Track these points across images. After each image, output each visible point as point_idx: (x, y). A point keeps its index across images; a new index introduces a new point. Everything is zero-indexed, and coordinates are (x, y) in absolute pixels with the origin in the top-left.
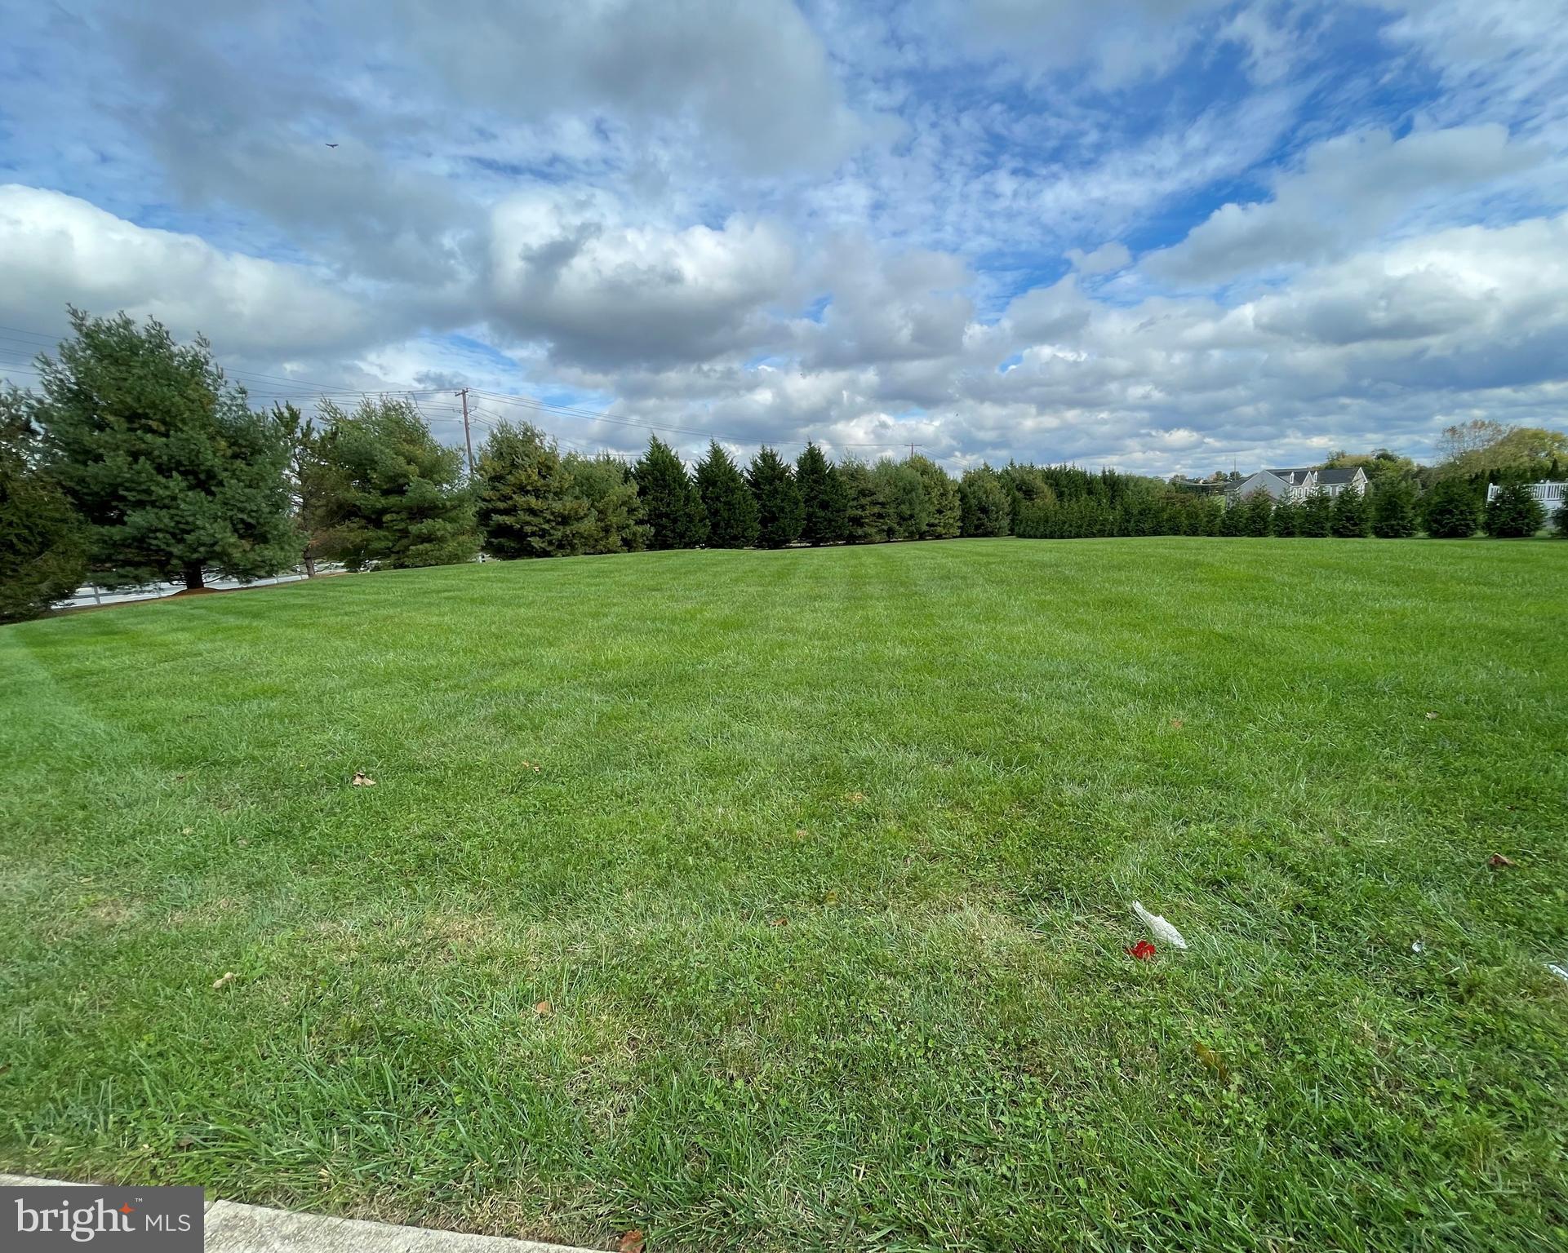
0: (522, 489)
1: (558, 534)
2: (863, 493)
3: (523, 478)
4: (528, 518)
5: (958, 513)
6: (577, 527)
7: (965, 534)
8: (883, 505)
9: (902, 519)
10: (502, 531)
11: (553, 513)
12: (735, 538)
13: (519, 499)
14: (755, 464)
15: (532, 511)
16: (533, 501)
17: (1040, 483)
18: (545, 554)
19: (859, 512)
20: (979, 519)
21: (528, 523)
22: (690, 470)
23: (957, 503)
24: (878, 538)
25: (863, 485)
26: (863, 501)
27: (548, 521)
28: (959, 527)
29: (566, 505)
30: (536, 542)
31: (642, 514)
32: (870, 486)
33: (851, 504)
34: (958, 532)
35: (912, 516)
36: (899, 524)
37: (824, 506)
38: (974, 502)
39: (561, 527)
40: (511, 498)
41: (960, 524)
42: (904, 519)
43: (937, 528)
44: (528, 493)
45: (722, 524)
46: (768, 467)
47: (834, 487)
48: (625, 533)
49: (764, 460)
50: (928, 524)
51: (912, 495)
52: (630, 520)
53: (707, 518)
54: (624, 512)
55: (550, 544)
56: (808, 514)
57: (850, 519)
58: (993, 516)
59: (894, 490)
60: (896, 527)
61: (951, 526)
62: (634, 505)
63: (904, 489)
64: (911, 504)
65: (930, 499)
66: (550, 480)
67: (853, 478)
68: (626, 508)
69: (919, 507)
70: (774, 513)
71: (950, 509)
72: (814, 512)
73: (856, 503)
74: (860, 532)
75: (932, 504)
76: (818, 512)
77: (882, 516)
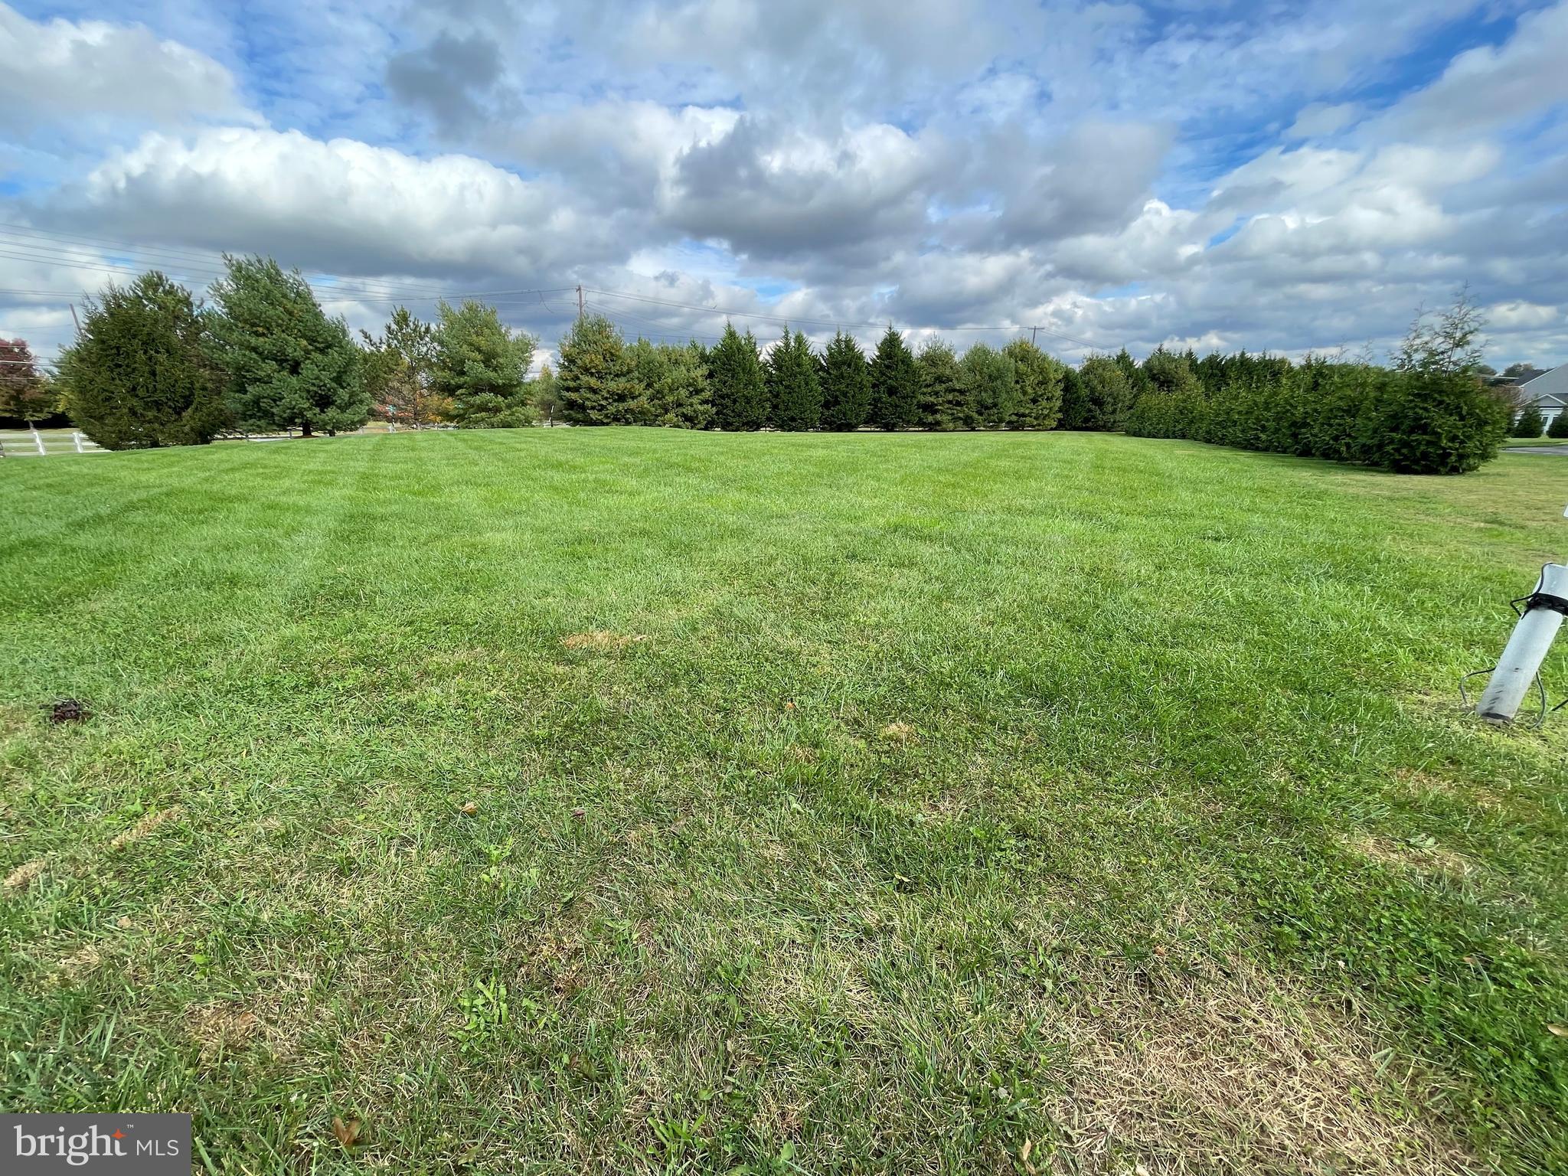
0: (586, 370)
1: (612, 409)
2: (939, 379)
3: (587, 361)
4: (588, 396)
5: (1059, 403)
6: (632, 404)
7: (1062, 426)
8: (961, 392)
9: (983, 408)
10: (571, 405)
11: (608, 392)
12: (793, 419)
13: (585, 379)
14: (829, 348)
15: (594, 391)
16: (593, 382)
17: (1184, 371)
18: (602, 424)
19: (932, 399)
20: (1090, 410)
21: (588, 399)
22: (764, 357)
23: (1058, 393)
24: (951, 425)
25: (940, 370)
26: (938, 387)
27: (606, 399)
28: (1059, 420)
29: (621, 385)
30: (594, 415)
31: (707, 395)
32: (948, 372)
33: (925, 390)
34: (1054, 424)
35: (995, 405)
36: (980, 413)
37: (892, 391)
38: (1084, 392)
39: (616, 404)
40: (578, 378)
41: (1060, 415)
42: (987, 408)
43: (1028, 419)
44: (592, 374)
45: (781, 406)
46: (840, 352)
47: (907, 372)
48: (688, 410)
49: (839, 346)
50: (1016, 415)
51: (999, 382)
52: (695, 400)
53: (768, 400)
54: (683, 393)
55: (607, 416)
56: (874, 399)
57: (919, 405)
58: (1110, 408)
59: (978, 377)
60: (975, 416)
61: (1046, 417)
62: (700, 387)
63: (990, 376)
64: (994, 393)
65: (1022, 388)
66: (611, 364)
67: (934, 364)
68: (691, 389)
69: (1004, 396)
70: (837, 397)
71: (1047, 399)
72: (881, 398)
73: (929, 390)
74: (930, 419)
75: (1025, 393)
76: (885, 397)
77: (959, 404)
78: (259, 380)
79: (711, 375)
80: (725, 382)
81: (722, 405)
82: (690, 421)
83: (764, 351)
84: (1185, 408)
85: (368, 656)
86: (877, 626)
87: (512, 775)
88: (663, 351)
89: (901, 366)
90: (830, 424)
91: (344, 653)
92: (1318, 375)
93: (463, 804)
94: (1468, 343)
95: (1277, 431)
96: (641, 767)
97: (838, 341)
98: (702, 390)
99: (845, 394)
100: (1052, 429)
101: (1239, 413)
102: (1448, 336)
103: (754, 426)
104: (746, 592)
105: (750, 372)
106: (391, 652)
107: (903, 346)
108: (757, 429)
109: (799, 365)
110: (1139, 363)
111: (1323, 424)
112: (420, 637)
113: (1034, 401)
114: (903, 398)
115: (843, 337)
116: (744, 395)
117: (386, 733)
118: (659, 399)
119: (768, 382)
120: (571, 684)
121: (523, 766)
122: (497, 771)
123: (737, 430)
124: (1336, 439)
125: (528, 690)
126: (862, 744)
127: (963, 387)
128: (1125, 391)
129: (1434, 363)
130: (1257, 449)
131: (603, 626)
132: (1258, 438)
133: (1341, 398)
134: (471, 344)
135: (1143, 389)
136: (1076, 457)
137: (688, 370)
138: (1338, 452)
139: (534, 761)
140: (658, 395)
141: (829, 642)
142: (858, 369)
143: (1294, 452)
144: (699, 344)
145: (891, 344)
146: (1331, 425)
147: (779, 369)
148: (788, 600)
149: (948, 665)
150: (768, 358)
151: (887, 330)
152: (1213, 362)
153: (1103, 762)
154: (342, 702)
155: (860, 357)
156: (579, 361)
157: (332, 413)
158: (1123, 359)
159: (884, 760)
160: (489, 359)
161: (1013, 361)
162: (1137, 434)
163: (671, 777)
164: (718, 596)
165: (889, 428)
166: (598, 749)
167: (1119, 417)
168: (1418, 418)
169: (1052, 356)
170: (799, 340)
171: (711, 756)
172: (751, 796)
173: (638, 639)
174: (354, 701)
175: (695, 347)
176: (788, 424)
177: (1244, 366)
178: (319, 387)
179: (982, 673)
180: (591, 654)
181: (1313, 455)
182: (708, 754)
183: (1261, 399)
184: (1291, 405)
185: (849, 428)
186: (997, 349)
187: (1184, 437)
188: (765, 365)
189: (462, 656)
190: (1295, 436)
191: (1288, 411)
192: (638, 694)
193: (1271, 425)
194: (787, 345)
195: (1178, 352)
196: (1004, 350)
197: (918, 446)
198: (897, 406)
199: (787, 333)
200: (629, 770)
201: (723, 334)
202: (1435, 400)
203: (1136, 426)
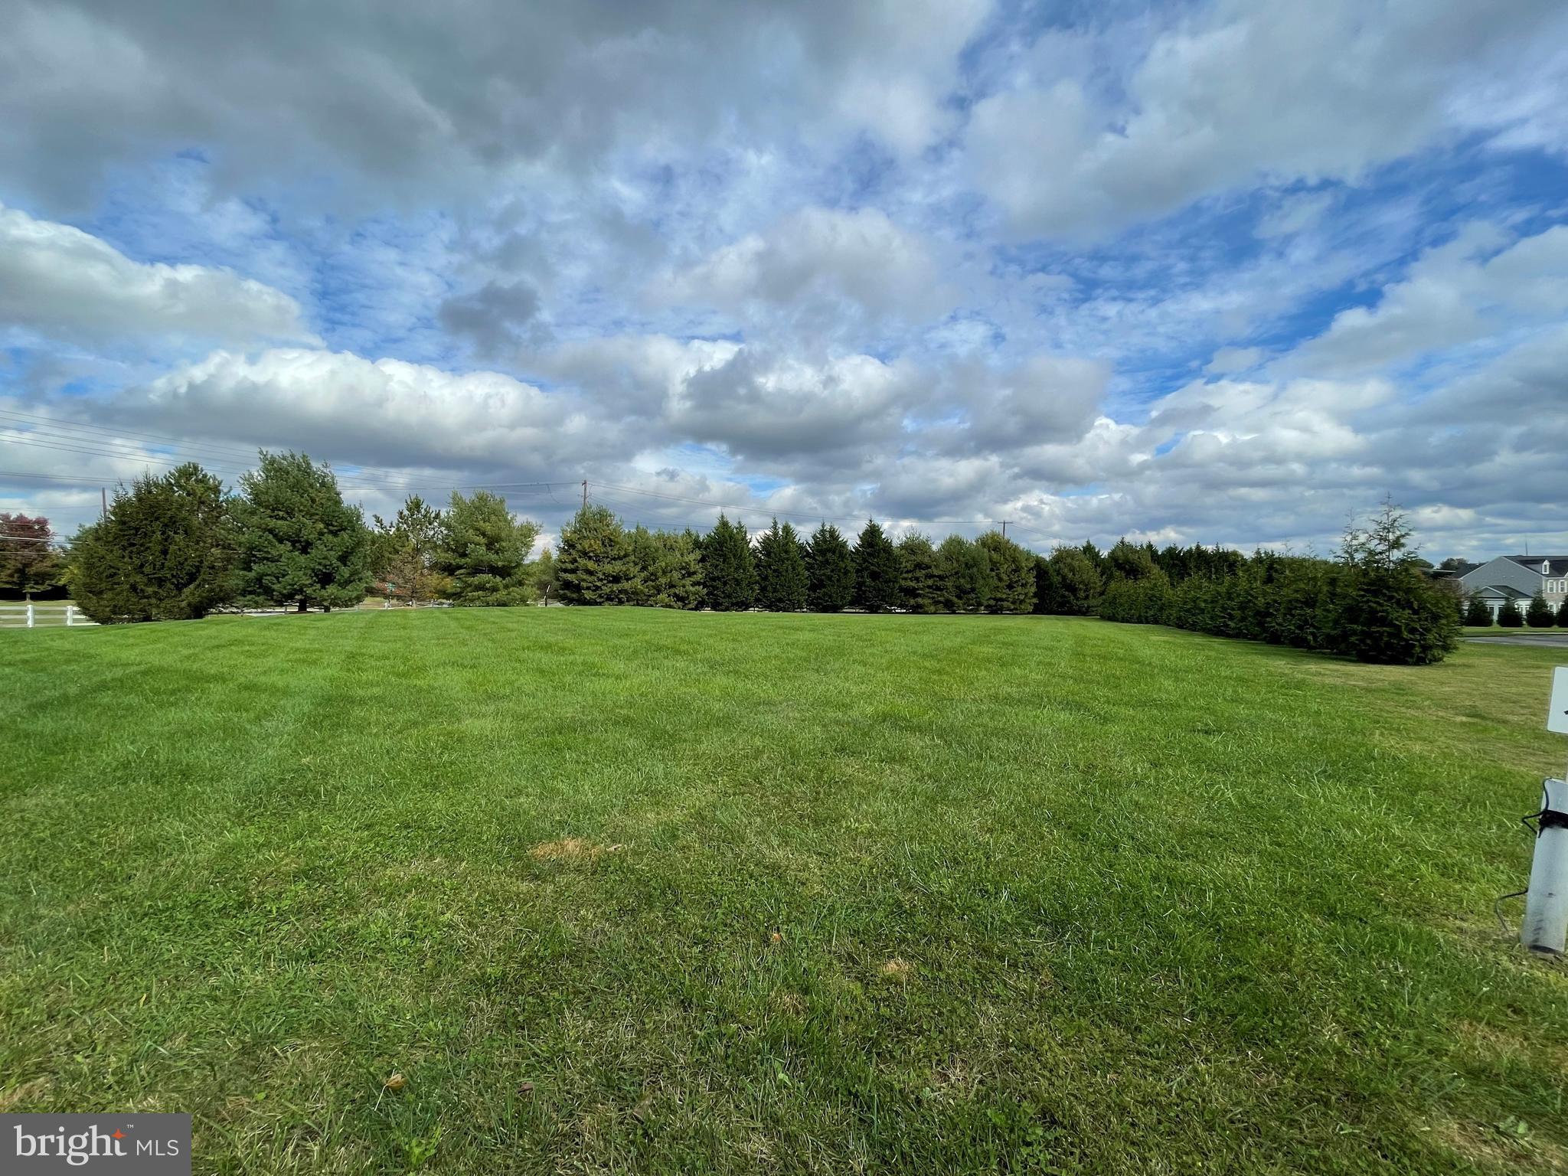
0: (585, 554)
1: (606, 590)
2: (919, 566)
3: (587, 546)
4: (584, 577)
5: (1033, 589)
6: (626, 585)
7: (1039, 610)
8: (941, 578)
9: (961, 592)
10: (567, 585)
11: (604, 574)
12: (781, 600)
13: (582, 562)
14: (815, 537)
15: (590, 573)
16: (590, 565)
17: (1147, 561)
18: (595, 603)
19: (913, 584)
20: (1063, 596)
21: (584, 580)
22: (754, 544)
23: (1032, 580)
24: (932, 609)
25: (919, 558)
26: (920, 574)
27: (601, 580)
28: (1035, 604)
29: (617, 567)
30: (588, 595)
31: (699, 577)
32: (926, 560)
33: (905, 575)
34: (1030, 609)
35: (973, 590)
36: (959, 597)
37: (874, 576)
38: (1056, 579)
39: (610, 585)
40: (576, 561)
41: (1035, 600)
42: (965, 592)
43: (1005, 604)
44: (590, 558)
45: (770, 588)
46: (825, 541)
47: (888, 559)
48: (679, 591)
49: (823, 535)
50: (994, 599)
51: (975, 569)
52: (688, 581)
53: (756, 582)
54: (676, 575)
55: (600, 596)
56: (858, 583)
57: (902, 589)
58: (1082, 594)
59: (955, 564)
60: (955, 599)
61: (1022, 602)
62: (692, 570)
63: (966, 564)
64: (972, 578)
65: (997, 575)
66: (609, 549)
67: (913, 552)
68: (683, 572)
69: (982, 582)
70: (822, 580)
71: (1022, 585)
72: (864, 582)
73: (910, 575)
74: (912, 602)
75: (1000, 580)
76: (868, 581)
77: (938, 589)
78: (267, 559)
79: (703, 560)
80: (717, 566)
81: (712, 586)
82: (682, 600)
83: (754, 540)
84: (1154, 596)
85: (314, 869)
86: (870, 833)
87: (453, 1031)
88: (660, 537)
89: (883, 554)
90: (817, 605)
91: (290, 865)
92: (1271, 567)
93: (389, 1074)
94: (1403, 545)
95: (1243, 619)
96: (604, 1020)
97: (823, 531)
98: (694, 573)
99: (830, 578)
100: (1029, 613)
101: (1205, 601)
102: (1382, 539)
103: (744, 606)
104: (730, 791)
105: (740, 558)
106: (340, 863)
107: (883, 536)
108: (746, 609)
109: (786, 552)
110: (1104, 553)
111: (1285, 615)
112: (377, 845)
113: (1010, 587)
114: (886, 582)
115: (827, 527)
116: (734, 578)
117: (314, 971)
118: (653, 581)
119: (757, 566)
120: (534, 906)
121: (468, 1018)
122: (436, 1025)
123: (727, 609)
124: (1300, 628)
125: (486, 913)
126: (857, 988)
127: (941, 573)
128: (1095, 578)
129: (1375, 562)
130: (1228, 636)
131: (576, 833)
132: (1227, 626)
133: (1296, 591)
134: (477, 529)
135: (1111, 577)
136: (1055, 643)
137: (682, 555)
138: (1305, 640)
139: (482, 1010)
140: (653, 577)
141: (820, 854)
142: (842, 556)
143: (1264, 639)
144: (693, 532)
145: (872, 534)
146: (1293, 616)
147: (768, 555)
148: (774, 801)
149: (948, 884)
150: (758, 545)
151: (868, 522)
152: (1172, 553)
153: (1129, 1012)
154: (272, 929)
155: (844, 545)
156: (579, 547)
157: (332, 589)
158: (1089, 549)
159: (883, 1010)
160: (492, 543)
161: (986, 550)
162: (1112, 618)
163: (638, 1033)
164: (700, 796)
165: (873, 610)
166: (556, 994)
167: (1092, 602)
168: (1373, 612)
169: (1023, 546)
170: (786, 529)
171: (685, 1004)
172: (730, 1061)
173: (612, 849)
174: (286, 927)
175: (689, 534)
176: (774, 606)
177: (1200, 558)
178: (325, 566)
179: (984, 892)
180: (560, 867)
181: (1283, 643)
182: (682, 1002)
183: (1223, 589)
184: (1252, 596)
185: (835, 609)
186: (970, 538)
187: (1156, 622)
188: (754, 551)
189: (418, 868)
190: (1261, 624)
191: (1250, 601)
192: (607, 920)
193: (1237, 613)
194: (776, 534)
195: (1139, 544)
196: (977, 541)
197: (902, 630)
198: (879, 590)
199: (775, 524)
200: (590, 1024)
201: (716, 523)
202: (1384, 595)
203: (1109, 611)
